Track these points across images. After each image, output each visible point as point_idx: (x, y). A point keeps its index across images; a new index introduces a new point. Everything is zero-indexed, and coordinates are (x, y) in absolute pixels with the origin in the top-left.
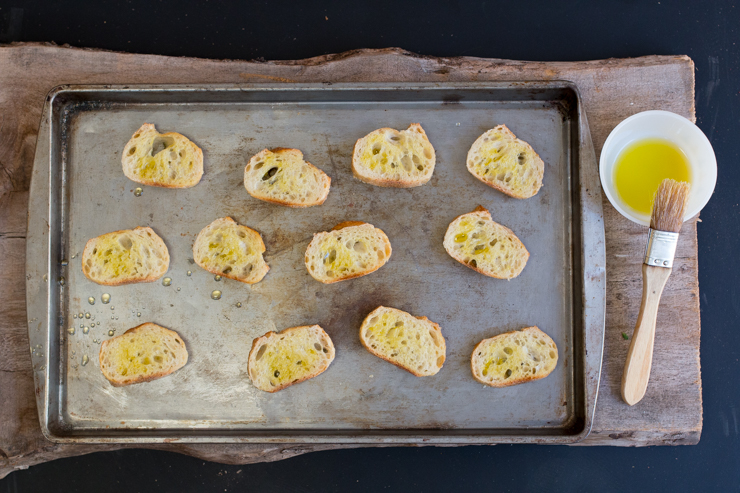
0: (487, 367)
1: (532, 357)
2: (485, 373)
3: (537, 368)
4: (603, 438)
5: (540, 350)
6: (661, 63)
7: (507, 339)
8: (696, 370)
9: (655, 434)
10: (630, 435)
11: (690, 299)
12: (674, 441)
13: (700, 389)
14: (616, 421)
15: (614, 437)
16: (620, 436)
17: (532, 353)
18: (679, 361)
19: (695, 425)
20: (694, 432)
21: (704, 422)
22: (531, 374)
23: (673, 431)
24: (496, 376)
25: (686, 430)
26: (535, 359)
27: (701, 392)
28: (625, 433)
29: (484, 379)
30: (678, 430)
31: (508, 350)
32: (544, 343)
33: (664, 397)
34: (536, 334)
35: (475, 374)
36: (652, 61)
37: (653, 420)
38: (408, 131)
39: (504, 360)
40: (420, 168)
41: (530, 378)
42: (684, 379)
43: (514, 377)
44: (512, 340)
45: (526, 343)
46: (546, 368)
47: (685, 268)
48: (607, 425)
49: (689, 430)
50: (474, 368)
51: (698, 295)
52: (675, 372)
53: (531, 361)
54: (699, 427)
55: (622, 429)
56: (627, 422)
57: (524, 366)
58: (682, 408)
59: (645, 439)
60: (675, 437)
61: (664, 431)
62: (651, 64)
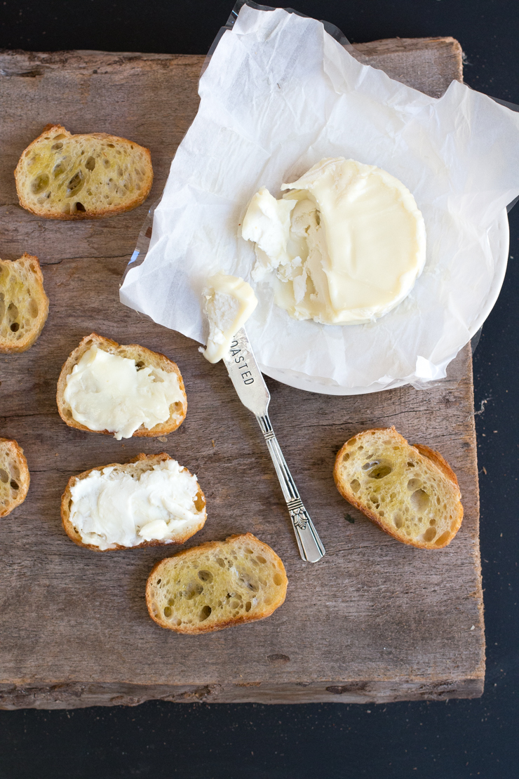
0: (171, 602)
1: (245, 584)
2: (168, 612)
3: (254, 602)
4: (316, 692)
5: (256, 573)
6: (405, 48)
7: (203, 557)
8: (473, 573)
9: (405, 686)
10: (362, 687)
11: (460, 452)
12: (440, 694)
13: (481, 608)
14: (336, 665)
15: (332, 689)
16: (345, 690)
17: (244, 577)
18: (443, 559)
19: (472, 668)
20: (472, 681)
21: (487, 663)
22: (243, 612)
23: (435, 679)
24: (185, 618)
25: (457, 677)
26: (251, 587)
27: (482, 611)
28: (352, 684)
29: (168, 622)
30: (444, 677)
31: (205, 576)
32: (263, 561)
33: (418, 622)
34: (250, 547)
35: (152, 614)
36: (391, 46)
37: (398, 662)
38: (16, 264)
39: (199, 590)
40: (14, 327)
41: (241, 619)
42: (453, 590)
43: (215, 617)
44: (211, 558)
45: (235, 563)
46: (268, 602)
47: (452, 399)
48: (321, 672)
49: (464, 678)
50: (150, 606)
51: (474, 445)
52: (435, 579)
53: (244, 591)
54: (480, 673)
55: (347, 678)
56: (355, 666)
57: (231, 600)
58: (450, 640)
59: (388, 693)
60: (441, 688)
61: (419, 680)
62: (388, 51)
